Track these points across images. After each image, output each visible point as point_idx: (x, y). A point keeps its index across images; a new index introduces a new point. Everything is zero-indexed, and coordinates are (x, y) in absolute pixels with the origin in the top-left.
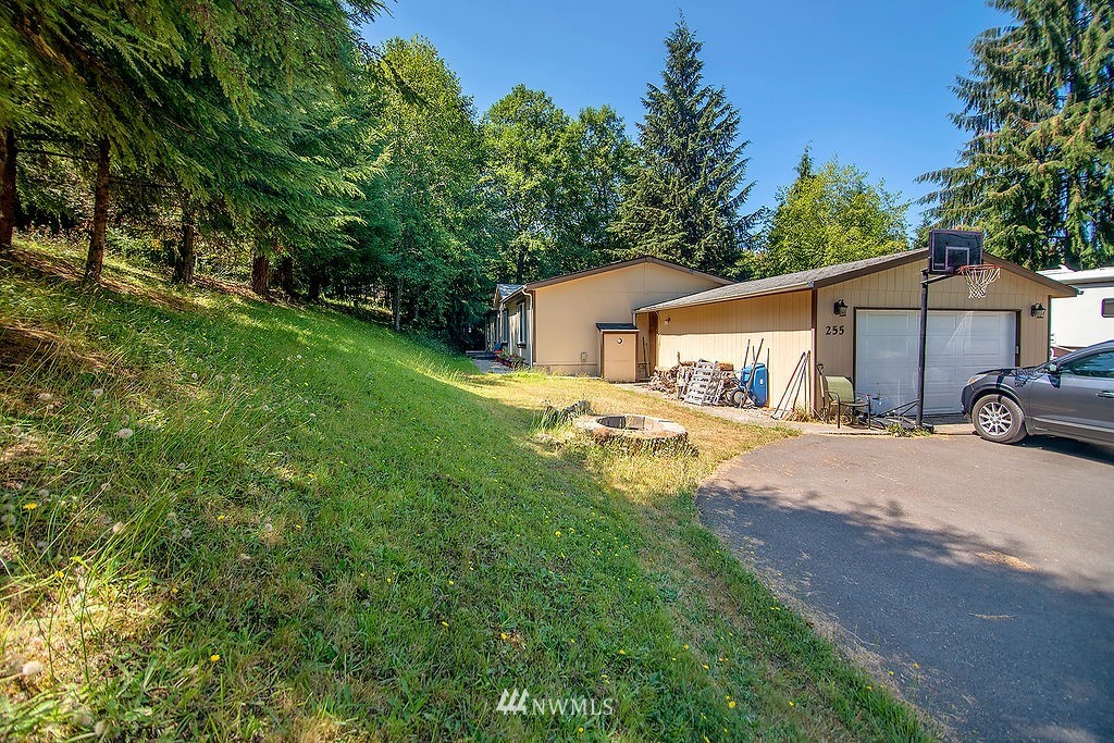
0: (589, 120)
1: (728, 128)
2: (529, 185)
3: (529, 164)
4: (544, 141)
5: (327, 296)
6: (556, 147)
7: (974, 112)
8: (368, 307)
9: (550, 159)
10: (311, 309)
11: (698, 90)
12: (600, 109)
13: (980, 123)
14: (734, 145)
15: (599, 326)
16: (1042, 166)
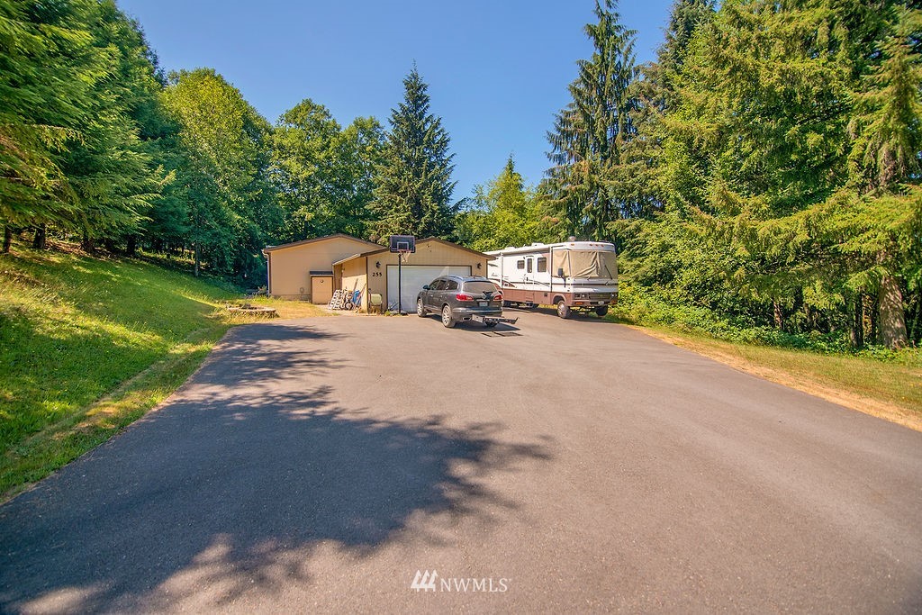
0: (360, 126)
1: (444, 143)
2: (306, 174)
3: (307, 157)
4: (318, 142)
5: (145, 249)
6: (329, 147)
7: (557, 152)
8: (178, 259)
9: (323, 155)
10: (127, 261)
11: (426, 116)
12: (368, 119)
13: (560, 159)
14: (447, 155)
15: (311, 273)
16: (573, 188)
